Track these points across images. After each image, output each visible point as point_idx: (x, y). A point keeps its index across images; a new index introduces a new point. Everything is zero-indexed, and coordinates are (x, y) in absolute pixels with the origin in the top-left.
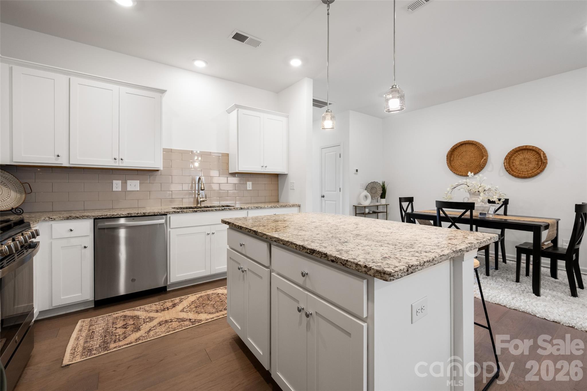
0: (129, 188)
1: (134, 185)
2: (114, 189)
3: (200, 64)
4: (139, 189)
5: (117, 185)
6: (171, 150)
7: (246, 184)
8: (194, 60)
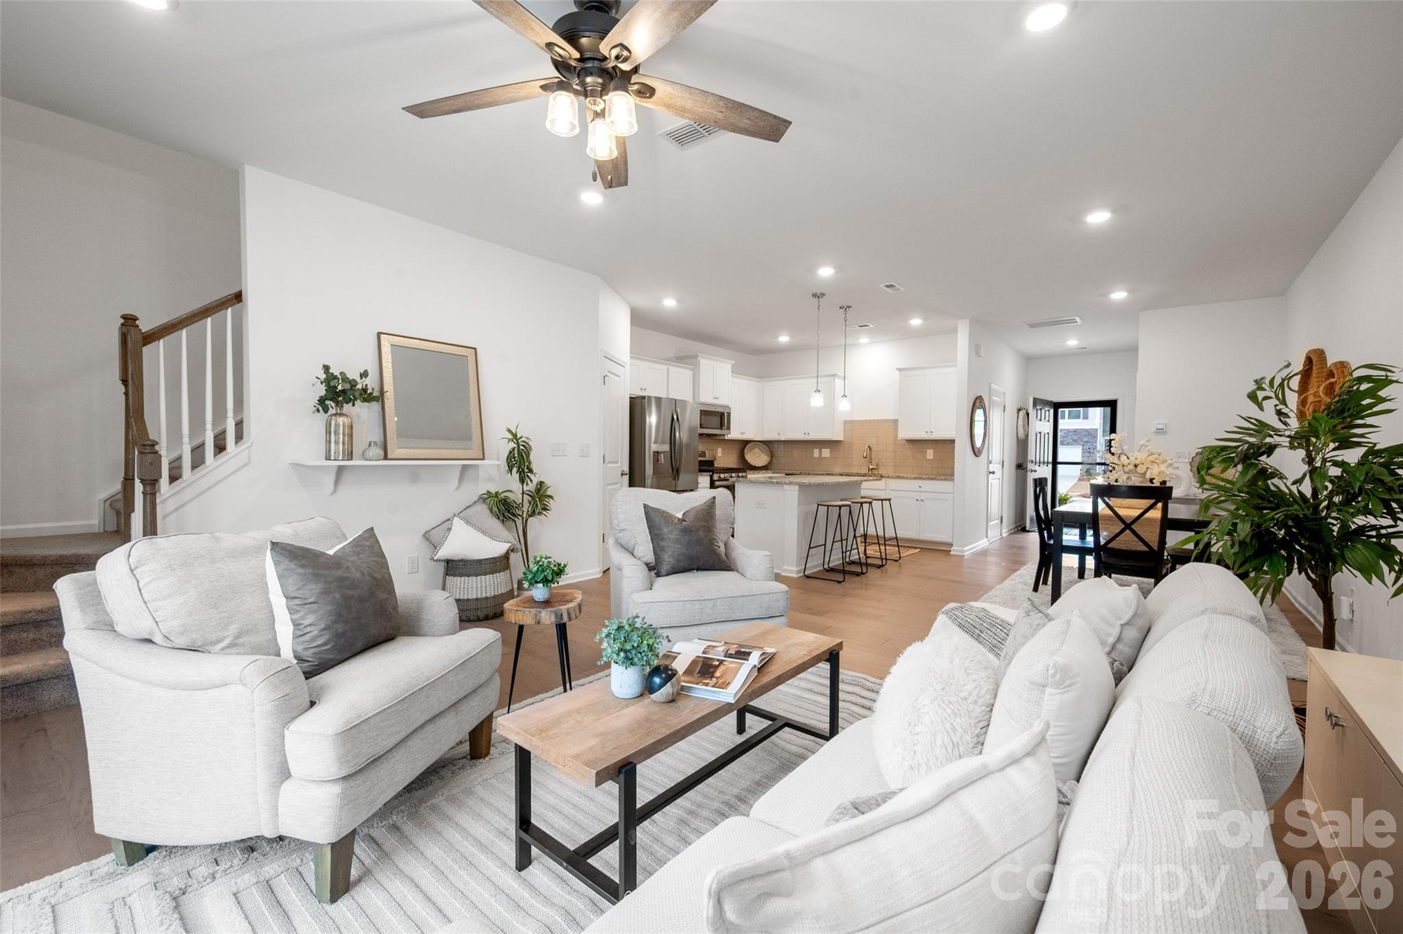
0: (823, 456)
1: (826, 453)
2: (815, 456)
3: (864, 340)
4: (829, 456)
5: (816, 453)
6: (853, 422)
7: (926, 452)
8: (858, 339)
